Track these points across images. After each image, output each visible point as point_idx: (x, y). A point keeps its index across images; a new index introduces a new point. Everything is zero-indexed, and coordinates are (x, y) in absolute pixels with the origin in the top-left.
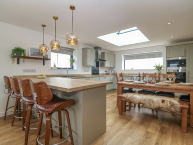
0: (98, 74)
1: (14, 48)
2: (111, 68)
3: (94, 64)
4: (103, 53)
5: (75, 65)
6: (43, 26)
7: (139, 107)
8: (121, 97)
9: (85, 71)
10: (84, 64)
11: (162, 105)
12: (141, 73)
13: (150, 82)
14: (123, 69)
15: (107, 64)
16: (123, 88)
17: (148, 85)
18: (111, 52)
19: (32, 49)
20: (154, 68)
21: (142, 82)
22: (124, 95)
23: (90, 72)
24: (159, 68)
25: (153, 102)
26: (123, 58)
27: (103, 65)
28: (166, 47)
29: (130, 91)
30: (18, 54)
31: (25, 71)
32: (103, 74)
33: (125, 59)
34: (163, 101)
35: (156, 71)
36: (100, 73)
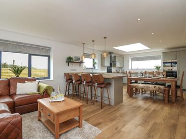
0: (111, 72)
1: (68, 57)
2: (120, 68)
3: (109, 65)
4: (115, 57)
5: (96, 66)
6: (84, 44)
7: (142, 93)
8: (130, 86)
9: (102, 70)
10: (102, 65)
11: (154, 89)
12: (144, 71)
13: (149, 77)
14: (130, 68)
15: (118, 65)
16: (131, 81)
17: (147, 78)
18: (121, 55)
19: (75, 57)
20: (154, 68)
21: (144, 77)
22: (132, 84)
23: (106, 71)
24: (158, 68)
25: (149, 87)
26: (130, 60)
27: (115, 65)
28: (163, 53)
29: (136, 82)
30: (70, 60)
31: (72, 70)
32: (115, 72)
33: (132, 61)
34: (155, 87)
35: (156, 70)
36: (112, 71)
